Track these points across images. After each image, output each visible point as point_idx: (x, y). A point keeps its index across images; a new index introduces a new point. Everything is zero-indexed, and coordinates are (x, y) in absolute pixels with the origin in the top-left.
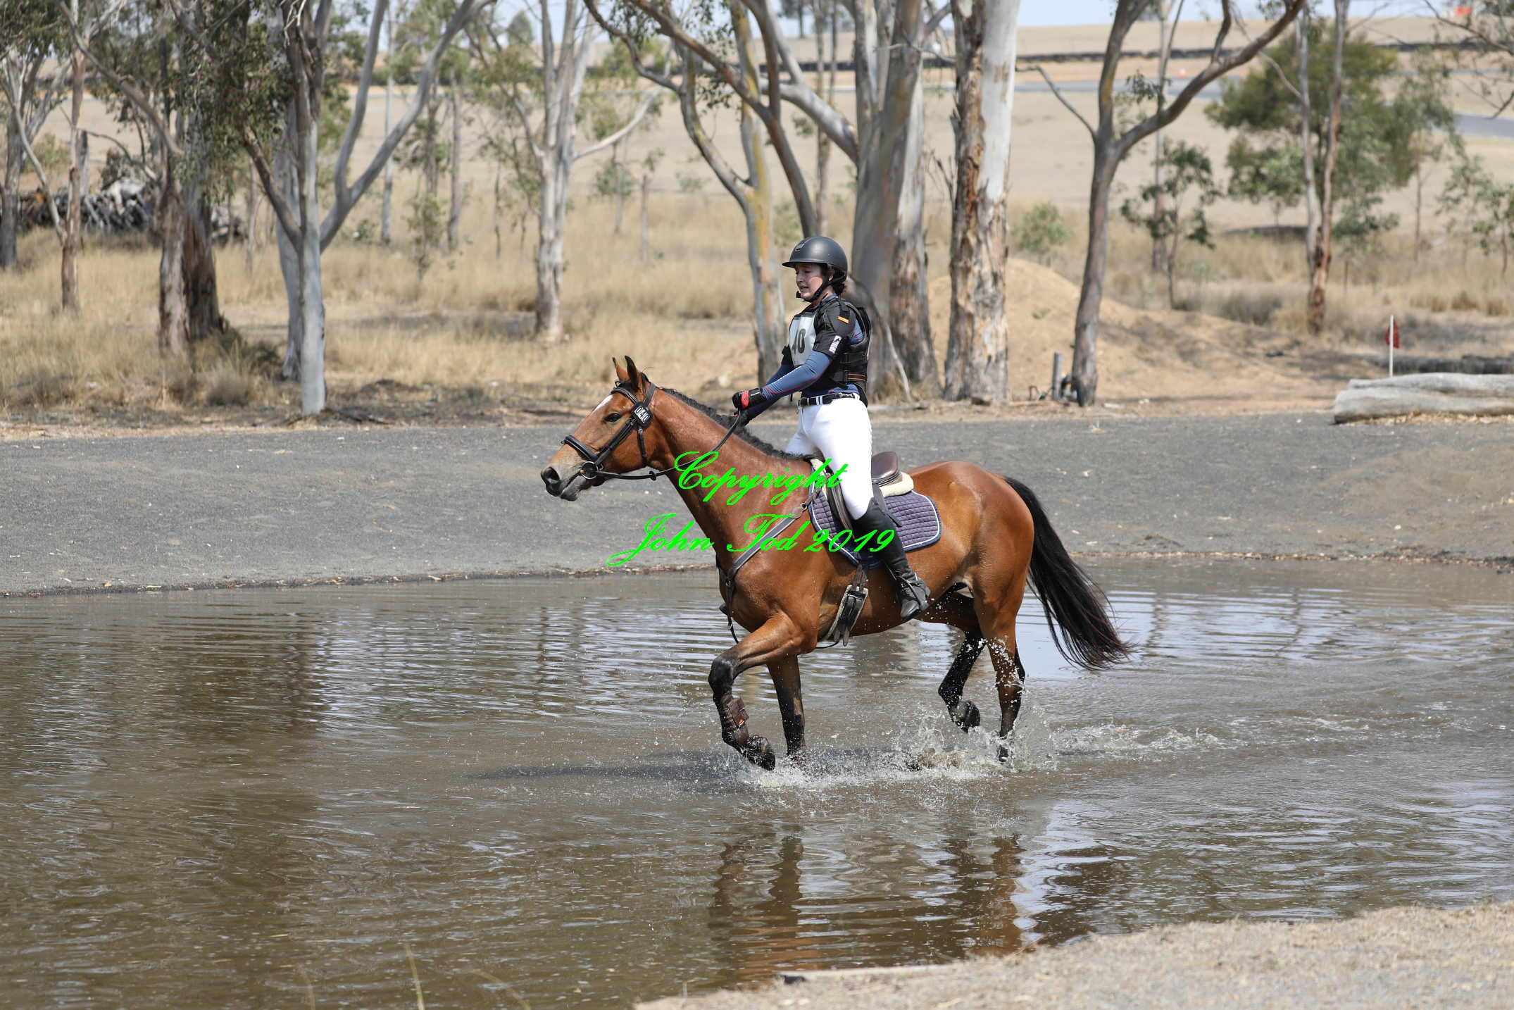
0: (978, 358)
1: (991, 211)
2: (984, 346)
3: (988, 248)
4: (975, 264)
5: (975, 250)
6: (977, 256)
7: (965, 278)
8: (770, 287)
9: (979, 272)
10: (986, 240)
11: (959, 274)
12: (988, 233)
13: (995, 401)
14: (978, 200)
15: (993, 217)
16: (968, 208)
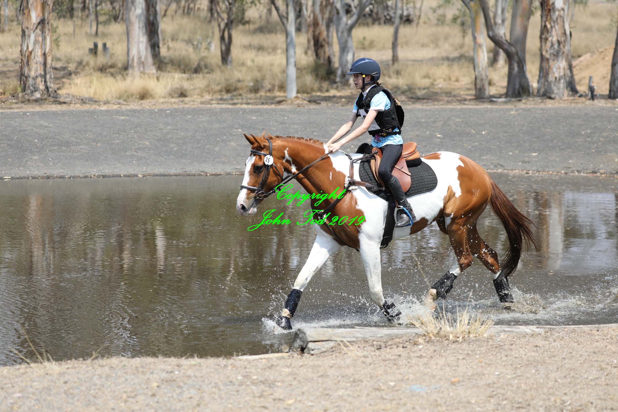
0: (551, 78)
1: (557, 13)
2: (554, 73)
3: (556, 30)
4: (550, 36)
5: (550, 30)
6: (551, 33)
7: (546, 42)
8: (480, 46)
9: (552, 40)
10: (555, 26)
11: (543, 41)
12: (556, 23)
13: (557, 97)
14: (551, 8)
15: (558, 16)
16: (547, 12)
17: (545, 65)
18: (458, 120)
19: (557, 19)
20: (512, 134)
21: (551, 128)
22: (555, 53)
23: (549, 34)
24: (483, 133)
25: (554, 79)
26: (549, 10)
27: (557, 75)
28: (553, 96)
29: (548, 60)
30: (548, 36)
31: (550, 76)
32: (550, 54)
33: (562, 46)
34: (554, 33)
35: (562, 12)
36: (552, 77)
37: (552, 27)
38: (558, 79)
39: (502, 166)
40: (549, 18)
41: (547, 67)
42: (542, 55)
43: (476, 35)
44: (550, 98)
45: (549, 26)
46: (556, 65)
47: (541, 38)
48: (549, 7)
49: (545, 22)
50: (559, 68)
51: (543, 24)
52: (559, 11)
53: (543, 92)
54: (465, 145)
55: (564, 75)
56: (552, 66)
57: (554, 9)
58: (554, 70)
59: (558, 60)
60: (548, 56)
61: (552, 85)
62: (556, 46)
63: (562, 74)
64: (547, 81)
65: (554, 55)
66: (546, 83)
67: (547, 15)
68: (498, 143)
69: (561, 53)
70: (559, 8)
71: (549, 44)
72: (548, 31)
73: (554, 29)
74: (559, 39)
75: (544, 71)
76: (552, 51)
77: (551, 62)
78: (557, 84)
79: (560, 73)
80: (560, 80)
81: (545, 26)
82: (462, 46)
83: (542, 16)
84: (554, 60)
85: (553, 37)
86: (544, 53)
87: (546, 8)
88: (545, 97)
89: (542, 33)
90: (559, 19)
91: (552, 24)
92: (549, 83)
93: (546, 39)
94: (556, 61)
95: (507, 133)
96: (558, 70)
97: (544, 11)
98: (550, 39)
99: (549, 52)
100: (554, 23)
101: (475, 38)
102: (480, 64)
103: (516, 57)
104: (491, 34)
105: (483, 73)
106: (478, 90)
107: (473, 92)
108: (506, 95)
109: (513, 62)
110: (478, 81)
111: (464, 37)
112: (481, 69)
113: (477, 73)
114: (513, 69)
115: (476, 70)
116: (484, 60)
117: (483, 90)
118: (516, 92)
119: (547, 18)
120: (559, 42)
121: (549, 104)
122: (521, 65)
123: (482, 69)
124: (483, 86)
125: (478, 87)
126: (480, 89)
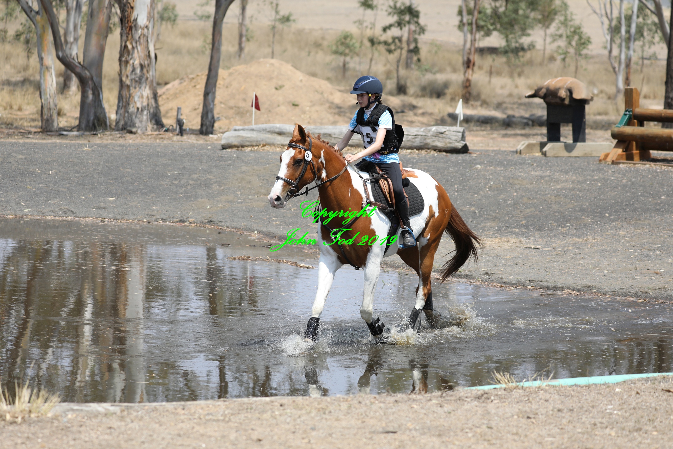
0: (132, 109)
1: (140, 31)
2: (135, 103)
3: (138, 51)
4: (131, 59)
5: (131, 52)
6: (132, 55)
7: (126, 66)
8: (48, 68)
9: (133, 63)
10: (137, 47)
11: (123, 64)
12: (138, 43)
13: (139, 131)
14: (133, 25)
15: (141, 35)
16: (128, 29)
17: (125, 92)
18: (21, 156)
19: (139, 38)
20: (84, 174)
21: (131, 169)
22: (137, 79)
23: (130, 57)
24: (51, 173)
25: (136, 110)
26: (131, 28)
27: (139, 105)
28: (134, 130)
29: (128, 87)
30: (128, 59)
31: (131, 106)
32: (132, 80)
33: (145, 70)
34: (136, 55)
35: (146, 30)
36: (133, 107)
37: (133, 48)
38: (140, 109)
39: (72, 211)
40: (130, 37)
41: (128, 96)
42: (121, 81)
43: (43, 55)
44: (131, 132)
45: (130, 47)
46: (138, 94)
47: (120, 60)
48: (130, 24)
49: (126, 42)
50: (142, 97)
51: (123, 44)
52: (143, 29)
53: (122, 125)
54: (29, 186)
55: (148, 105)
56: (133, 95)
57: (135, 26)
58: (136, 99)
59: (140, 88)
60: (128, 82)
61: (134, 117)
62: (138, 71)
63: (145, 104)
64: (128, 112)
65: (136, 81)
66: (126, 115)
67: (129, 34)
68: (68, 185)
69: (143, 80)
70: (142, 26)
71: (129, 68)
72: (128, 52)
73: (136, 51)
74: (142, 63)
75: (124, 100)
76: (133, 77)
77: (132, 90)
78: (139, 116)
79: (142, 102)
80: (142, 110)
81: (126, 47)
82: (26, 68)
83: (121, 35)
84: (135, 88)
85: (135, 60)
86: (124, 79)
87: (127, 25)
88: (125, 132)
89: (121, 55)
90: (142, 38)
91: (134, 44)
92: (130, 115)
93: (127, 62)
94: (138, 89)
95: (78, 173)
96: (141, 100)
97: (124, 28)
98: (131, 62)
99: (129, 78)
100: (136, 43)
101: (41, 59)
102: (48, 90)
103: (90, 82)
104: (61, 54)
105: (51, 101)
106: (44, 122)
107: (40, 124)
108: (79, 128)
109: (87, 89)
110: (45, 111)
111: (28, 57)
112: (48, 96)
113: (43, 100)
114: (87, 97)
115: (43, 97)
116: (52, 85)
117: (50, 121)
118: (91, 124)
119: (127, 37)
120: (142, 66)
121: (130, 139)
122: (96, 93)
123: (50, 97)
124: (51, 116)
125: (45, 117)
126: (47, 120)
